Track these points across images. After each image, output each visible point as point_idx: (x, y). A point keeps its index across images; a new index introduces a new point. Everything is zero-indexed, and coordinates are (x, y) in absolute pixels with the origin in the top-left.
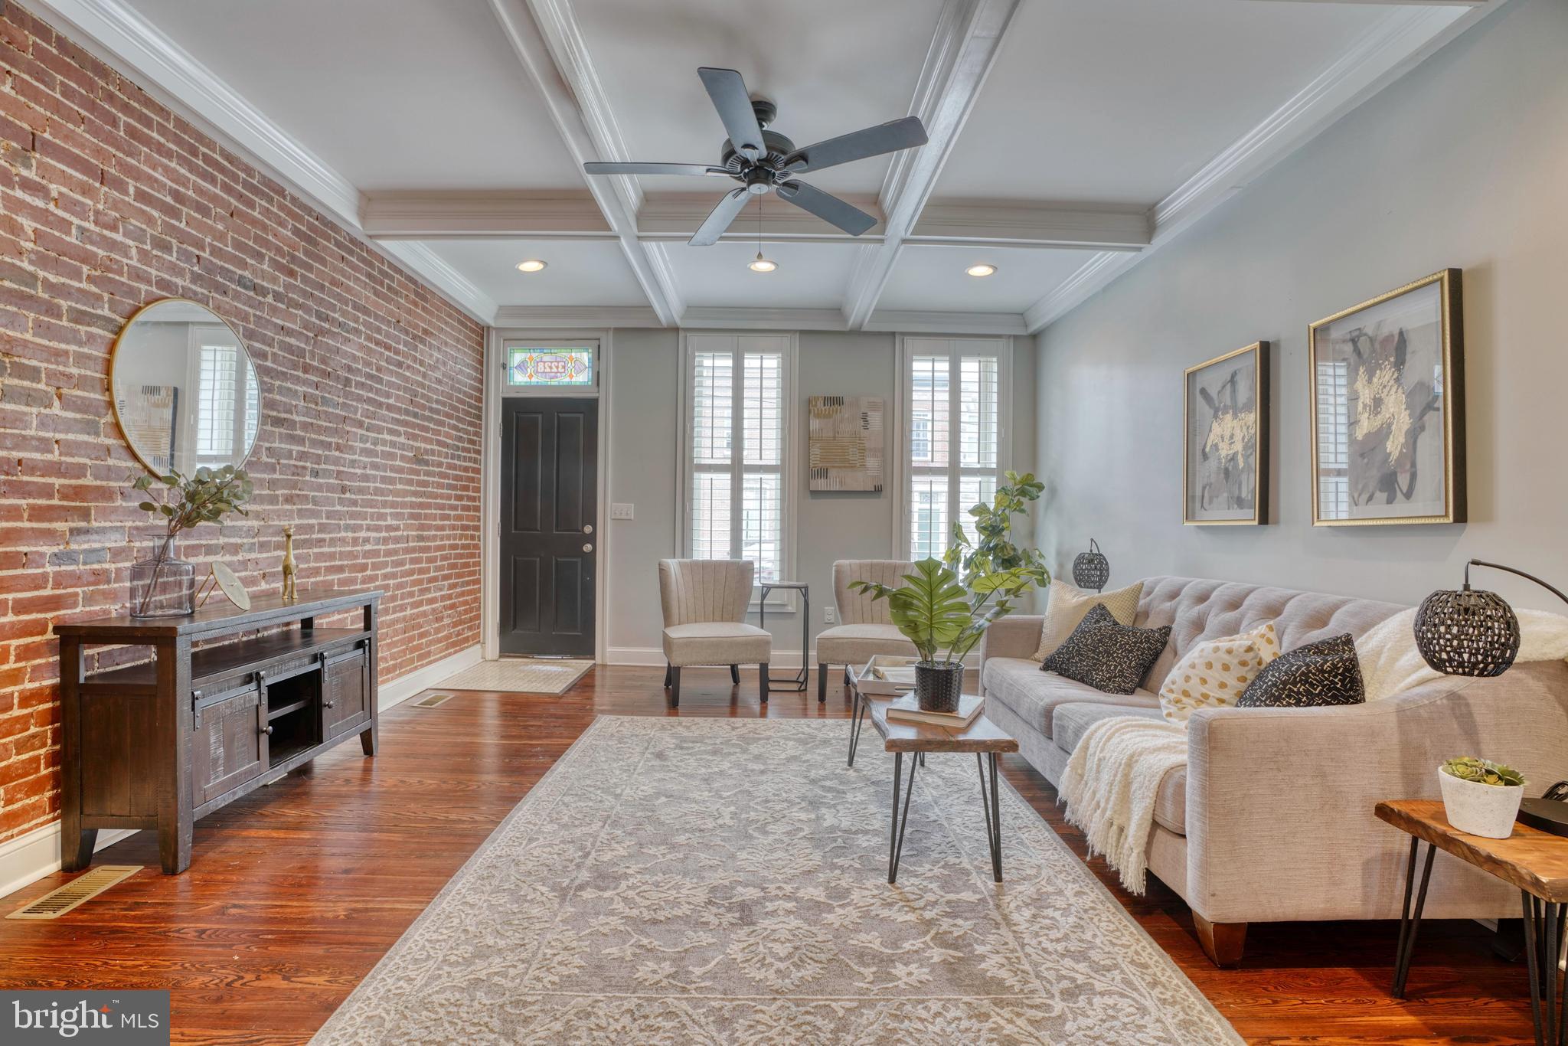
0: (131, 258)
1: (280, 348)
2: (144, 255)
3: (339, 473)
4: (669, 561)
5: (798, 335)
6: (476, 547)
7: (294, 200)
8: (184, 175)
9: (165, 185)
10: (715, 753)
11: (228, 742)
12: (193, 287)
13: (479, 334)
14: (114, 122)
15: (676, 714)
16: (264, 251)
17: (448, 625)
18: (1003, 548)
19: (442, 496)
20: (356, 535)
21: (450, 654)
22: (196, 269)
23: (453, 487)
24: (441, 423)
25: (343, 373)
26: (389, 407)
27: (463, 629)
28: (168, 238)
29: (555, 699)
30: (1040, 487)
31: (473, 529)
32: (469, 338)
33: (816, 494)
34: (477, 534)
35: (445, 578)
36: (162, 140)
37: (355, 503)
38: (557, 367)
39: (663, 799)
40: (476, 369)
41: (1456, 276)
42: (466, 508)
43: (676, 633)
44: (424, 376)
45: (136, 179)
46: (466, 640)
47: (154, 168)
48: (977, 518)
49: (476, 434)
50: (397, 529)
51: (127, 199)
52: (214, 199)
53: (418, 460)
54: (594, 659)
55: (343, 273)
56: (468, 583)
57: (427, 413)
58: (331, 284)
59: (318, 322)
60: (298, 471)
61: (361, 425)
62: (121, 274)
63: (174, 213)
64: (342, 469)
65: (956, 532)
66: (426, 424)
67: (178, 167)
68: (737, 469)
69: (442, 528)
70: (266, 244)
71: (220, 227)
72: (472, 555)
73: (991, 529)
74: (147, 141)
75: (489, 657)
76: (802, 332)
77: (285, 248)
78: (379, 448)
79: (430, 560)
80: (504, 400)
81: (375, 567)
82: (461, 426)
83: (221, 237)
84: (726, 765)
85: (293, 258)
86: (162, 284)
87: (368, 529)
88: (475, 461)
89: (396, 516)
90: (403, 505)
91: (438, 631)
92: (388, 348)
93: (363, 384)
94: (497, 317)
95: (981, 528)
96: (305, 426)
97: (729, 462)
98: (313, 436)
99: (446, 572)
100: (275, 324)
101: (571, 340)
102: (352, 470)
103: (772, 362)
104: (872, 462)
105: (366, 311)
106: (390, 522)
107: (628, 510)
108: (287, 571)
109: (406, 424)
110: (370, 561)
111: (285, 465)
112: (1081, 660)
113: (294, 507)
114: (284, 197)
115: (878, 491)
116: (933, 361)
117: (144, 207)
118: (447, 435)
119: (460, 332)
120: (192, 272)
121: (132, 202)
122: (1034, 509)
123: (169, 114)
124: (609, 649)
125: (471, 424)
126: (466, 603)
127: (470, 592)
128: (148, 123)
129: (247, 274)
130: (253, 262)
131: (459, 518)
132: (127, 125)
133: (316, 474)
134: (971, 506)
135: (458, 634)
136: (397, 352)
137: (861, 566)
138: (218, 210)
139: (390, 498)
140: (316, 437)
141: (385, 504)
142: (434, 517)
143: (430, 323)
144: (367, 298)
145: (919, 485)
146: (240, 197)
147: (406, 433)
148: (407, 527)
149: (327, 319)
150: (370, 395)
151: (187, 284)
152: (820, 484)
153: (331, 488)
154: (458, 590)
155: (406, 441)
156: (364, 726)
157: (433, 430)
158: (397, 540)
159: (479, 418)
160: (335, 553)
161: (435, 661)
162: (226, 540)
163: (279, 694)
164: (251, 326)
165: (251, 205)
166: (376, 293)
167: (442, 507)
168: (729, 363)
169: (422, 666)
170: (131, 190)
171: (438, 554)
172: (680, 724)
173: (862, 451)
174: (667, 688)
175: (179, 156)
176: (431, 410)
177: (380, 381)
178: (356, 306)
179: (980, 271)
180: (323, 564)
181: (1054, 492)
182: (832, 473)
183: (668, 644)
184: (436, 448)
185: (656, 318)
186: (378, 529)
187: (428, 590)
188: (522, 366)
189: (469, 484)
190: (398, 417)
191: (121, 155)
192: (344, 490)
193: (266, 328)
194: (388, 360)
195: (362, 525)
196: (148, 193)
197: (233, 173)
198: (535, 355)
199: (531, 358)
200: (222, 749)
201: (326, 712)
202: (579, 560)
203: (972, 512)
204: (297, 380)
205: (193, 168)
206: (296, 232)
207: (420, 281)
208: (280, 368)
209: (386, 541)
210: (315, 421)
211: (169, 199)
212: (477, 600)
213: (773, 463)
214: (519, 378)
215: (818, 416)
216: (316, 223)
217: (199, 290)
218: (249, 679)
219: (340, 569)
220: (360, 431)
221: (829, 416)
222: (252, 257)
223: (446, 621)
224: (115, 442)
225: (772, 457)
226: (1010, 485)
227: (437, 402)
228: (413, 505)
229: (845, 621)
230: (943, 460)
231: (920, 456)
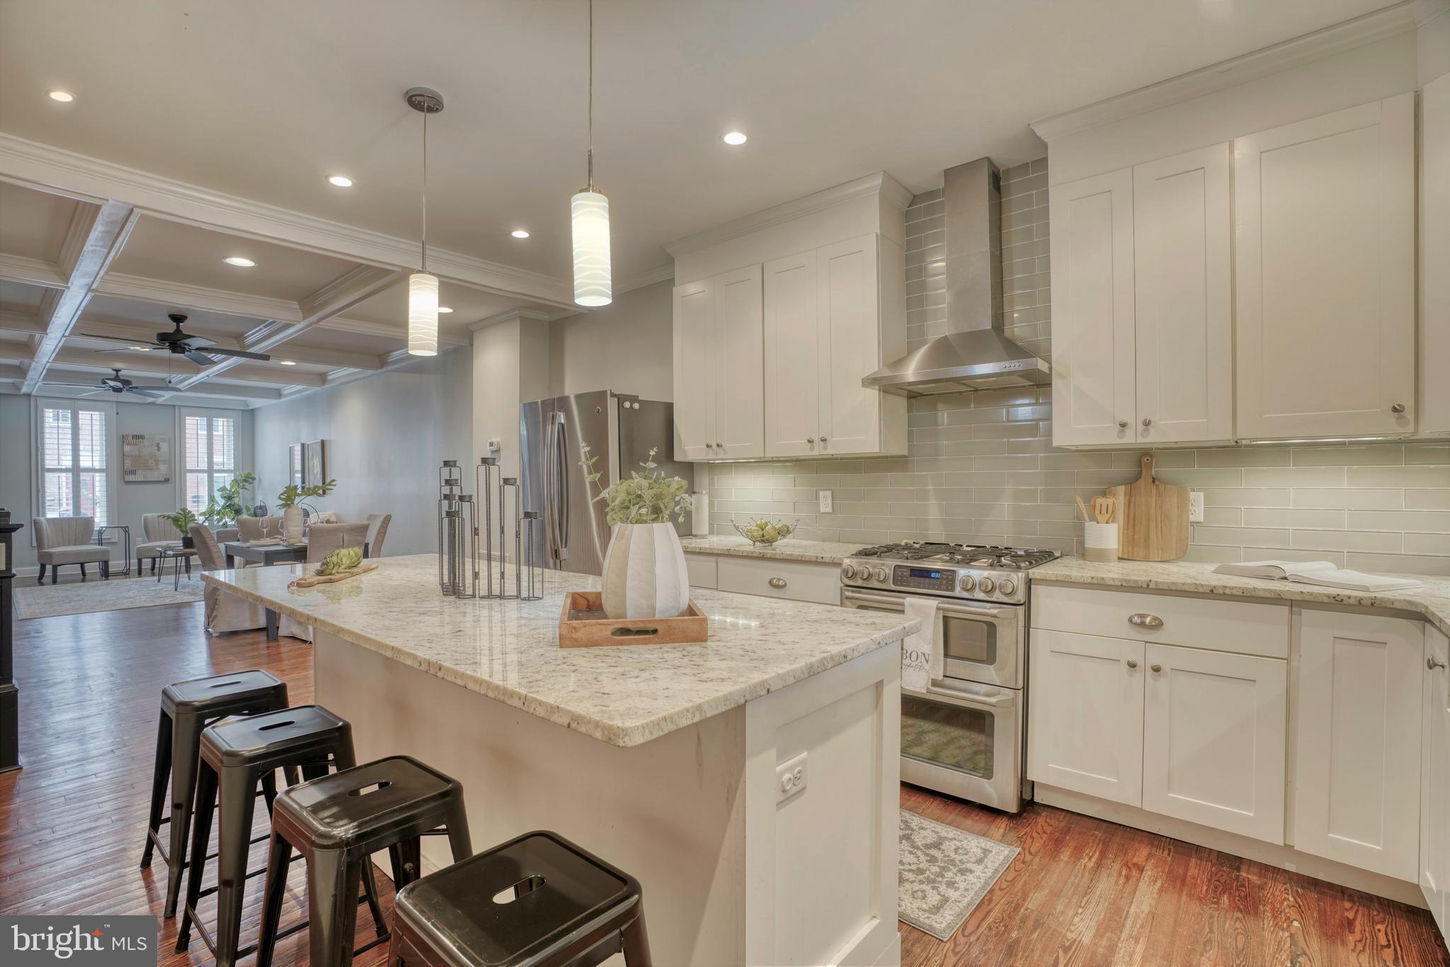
18: (234, 505)
30: (254, 479)
33: (128, 483)
41: (323, 442)
48: (222, 493)
65: (212, 499)
68: (76, 470)
73: (229, 498)
84: (106, 588)
95: (224, 497)
97: (70, 467)
103: (97, 415)
104: (163, 468)
115: (167, 481)
122: (254, 488)
134: (219, 487)
137: (159, 515)
145: (190, 478)
152: (131, 478)
168: (69, 415)
172: (63, 587)
173: (156, 462)
181: (262, 480)
182: (137, 472)
185: (19, 390)
203: (220, 490)
213: (101, 467)
215: (129, 444)
221: (136, 444)
225: (99, 464)
226: (239, 478)
229: (150, 541)
230: (204, 466)
231: (190, 464)
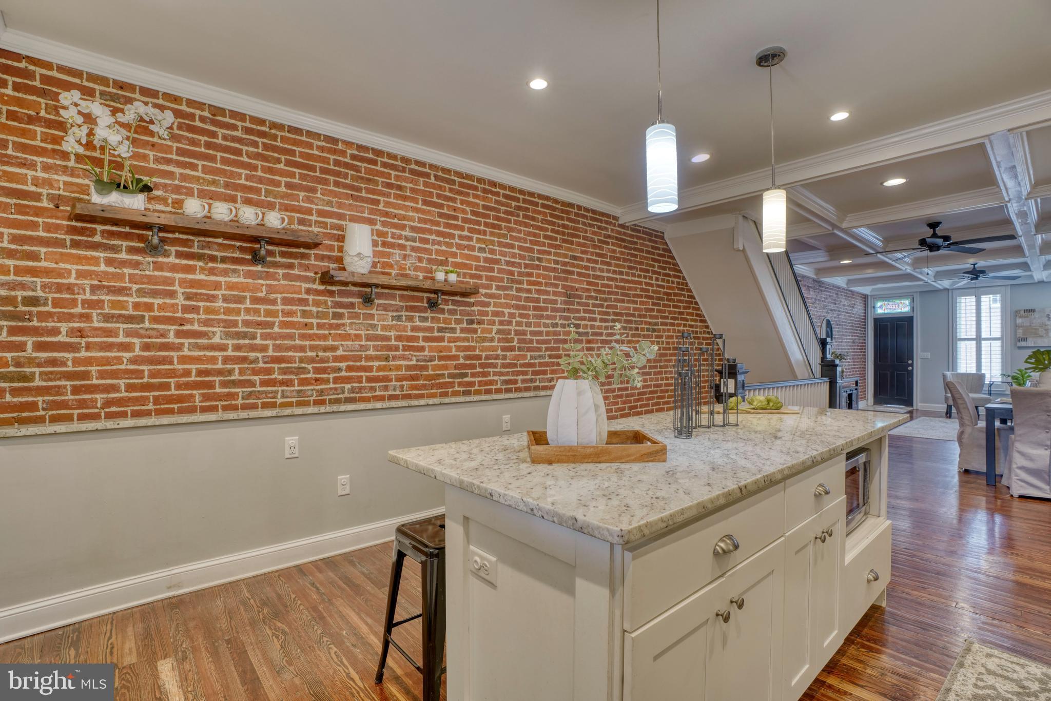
4: (947, 372)
5: (1009, 287)
13: (865, 297)
19: (858, 352)
23: (861, 349)
24: (858, 330)
26: (848, 329)
27: (862, 394)
31: (864, 362)
33: (1019, 347)
38: (896, 306)
40: (865, 311)
42: (863, 355)
44: (854, 317)
46: (863, 398)
49: (865, 331)
54: (913, 406)
56: (864, 380)
68: (978, 339)
69: (857, 362)
75: (869, 405)
76: (1012, 285)
78: (847, 341)
80: (875, 319)
86: (824, 316)
88: (865, 340)
89: (850, 359)
92: (848, 313)
94: (872, 291)
97: (975, 337)
99: (858, 375)
101: (901, 297)
103: (996, 298)
107: (928, 355)
109: (851, 332)
118: (859, 333)
124: (920, 404)
125: (864, 328)
126: (864, 386)
127: (864, 383)
131: (861, 358)
142: (857, 359)
147: (851, 335)
148: (852, 362)
150: (845, 327)
152: (1022, 344)
157: (856, 332)
159: (865, 325)
167: (859, 356)
168: (974, 300)
171: (857, 369)
173: (1046, 330)
176: (855, 327)
177: (847, 323)
182: (1028, 340)
184: (856, 338)
185: (938, 287)
188: (881, 307)
189: (863, 347)
194: (848, 316)
198: (886, 303)
202: (906, 373)
213: (997, 336)
214: (880, 311)
215: (1021, 317)
221: (1026, 317)
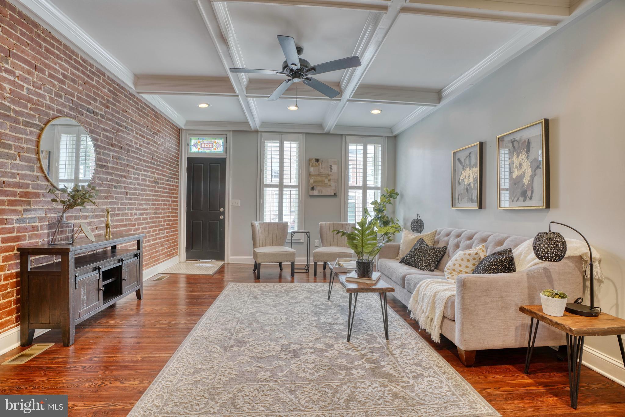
0: (47, 101)
1: (103, 137)
2: (52, 99)
3: (125, 187)
4: (255, 222)
5: (305, 134)
6: (177, 217)
7: (108, 77)
8: (67, 67)
9: (60, 71)
10: (276, 296)
11: (88, 294)
12: (70, 112)
13: (178, 132)
14: (40, 46)
15: (259, 282)
16: (97, 98)
17: (166, 248)
18: (384, 217)
19: (164, 197)
20: (132, 212)
21: (167, 260)
22: (71, 105)
23: (168, 193)
24: (163, 167)
25: (127, 147)
26: (144, 161)
27: (172, 250)
28: (61, 93)
29: (210, 277)
30: (397, 194)
31: (176, 209)
32: (175, 133)
33: (312, 196)
34: (177, 211)
35: (165, 229)
36: (59, 53)
37: (131, 199)
38: (210, 146)
39: (259, 314)
40: (177, 146)
41: (547, 121)
42: (173, 201)
43: (259, 250)
44: (158, 148)
45: (49, 69)
46: (173, 254)
47: (55, 64)
48: (373, 206)
49: (177, 172)
50: (147, 209)
51: (45, 77)
52: (78, 77)
53: (155, 182)
54: (224, 261)
55: (127, 107)
56: (173, 231)
57: (158, 163)
58: (122, 111)
59: (117, 126)
60: (110, 186)
61: (133, 168)
62: (43, 107)
63: (63, 82)
64: (126, 185)
65: (365, 211)
66: (158, 167)
67: (65, 64)
68: (281, 186)
69: (164, 209)
70: (98, 95)
71: (81, 88)
72: (175, 220)
73: (379, 210)
74: (53, 53)
75: (182, 260)
76: (307, 134)
77: (105, 97)
78: (141, 177)
79: (160, 222)
80: (188, 158)
81: (139, 225)
82: (171, 168)
83: (81, 92)
84: (281, 301)
85: (108, 101)
86: (58, 111)
87: (136, 209)
88: (177, 182)
89: (147, 204)
90: (149, 200)
91: (162, 250)
92: (144, 137)
93: (134, 151)
94: (186, 125)
95: (375, 210)
96: (113, 168)
97: (278, 184)
98: (115, 172)
99: (165, 227)
100: (101, 128)
101: (215, 135)
102: (130, 186)
103: (295, 145)
104: (333, 184)
105: (136, 122)
106: (144, 206)
107: (238, 202)
108: (107, 226)
109: (151, 167)
110: (137, 222)
111: (105, 184)
112: (414, 259)
113: (108, 201)
114: (105, 76)
115: (335, 195)
116: (357, 145)
117: (52, 80)
118: (166, 172)
119: (171, 131)
120: (70, 106)
121: (47, 78)
122: (394, 202)
123: (61, 42)
124: (230, 257)
125: (175, 168)
126: (173, 239)
127: (174, 235)
128: (53, 46)
129: (91, 107)
130: (93, 102)
131: (170, 205)
132: (45, 47)
133: (116, 187)
134: (371, 201)
135: (170, 252)
136: (147, 139)
137: (329, 224)
138: (80, 81)
139: (144, 197)
140: (117, 172)
141: (142, 200)
142: (161, 205)
143: (160, 127)
144: (136, 117)
145: (351, 193)
146: (88, 76)
147: (150, 171)
148: (151, 209)
149: (121, 125)
150: (137, 156)
151: (68, 111)
152: (313, 193)
153: (122, 193)
154: (170, 234)
155: (150, 174)
156: (137, 288)
157: (161, 170)
158: (147, 214)
159: (178, 165)
160: (124, 219)
161: (162, 262)
162: (83, 214)
163: (106, 275)
164: (92, 128)
165: (92, 79)
166: (140, 115)
167: (164, 201)
168: (278, 145)
169: (156, 264)
170: (47, 73)
171: (162, 219)
172: (261, 285)
173: (330, 180)
174: (254, 272)
175: (65, 60)
176: (160, 162)
177: (141, 150)
178: (132, 121)
179: (376, 112)
180: (119, 223)
181: (402, 196)
182: (318, 188)
183: (255, 255)
184: (162, 177)
185: (250, 127)
186: (140, 209)
187: (158, 234)
188: (195, 145)
189: (174, 191)
190: (147, 165)
191: (43, 59)
192: (127, 194)
193: (98, 129)
194: (144, 142)
195: (134, 208)
196: (53, 74)
197: (86, 66)
198: (200, 141)
199: (199, 142)
200: (85, 297)
201: (124, 282)
202: (218, 222)
203: (372, 204)
204: (110, 150)
205: (70, 65)
206: (109, 90)
207: (156, 110)
208: (103, 145)
209: (143, 214)
210: (116, 166)
211: (61, 77)
212: (177, 238)
213: (295, 184)
214: (194, 150)
215: (312, 166)
216: (117, 87)
217: (72, 113)
218: (95, 269)
219: (126, 225)
220: (133, 170)
221: (316, 166)
222: (93, 100)
223: (165, 246)
224: (40, 174)
225: (294, 182)
226: (386, 193)
227: (162, 159)
228: (153, 200)
229: (324, 246)
230: (361, 184)
231: (351, 182)
